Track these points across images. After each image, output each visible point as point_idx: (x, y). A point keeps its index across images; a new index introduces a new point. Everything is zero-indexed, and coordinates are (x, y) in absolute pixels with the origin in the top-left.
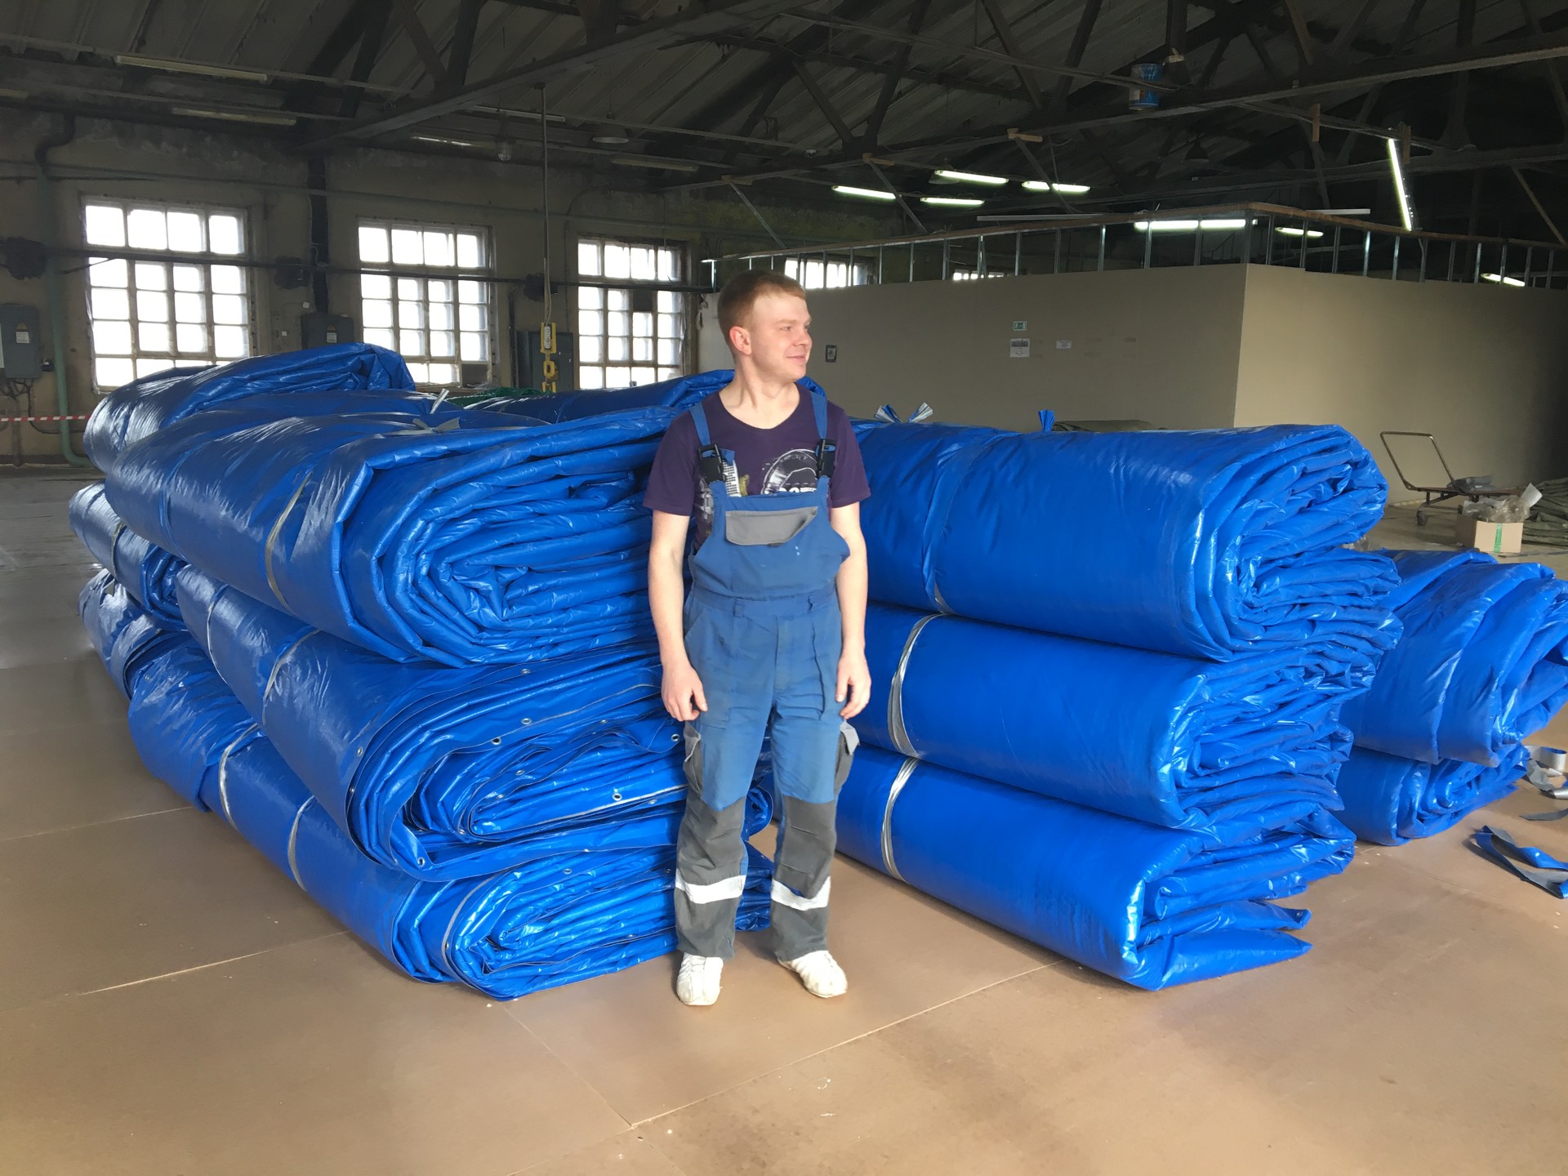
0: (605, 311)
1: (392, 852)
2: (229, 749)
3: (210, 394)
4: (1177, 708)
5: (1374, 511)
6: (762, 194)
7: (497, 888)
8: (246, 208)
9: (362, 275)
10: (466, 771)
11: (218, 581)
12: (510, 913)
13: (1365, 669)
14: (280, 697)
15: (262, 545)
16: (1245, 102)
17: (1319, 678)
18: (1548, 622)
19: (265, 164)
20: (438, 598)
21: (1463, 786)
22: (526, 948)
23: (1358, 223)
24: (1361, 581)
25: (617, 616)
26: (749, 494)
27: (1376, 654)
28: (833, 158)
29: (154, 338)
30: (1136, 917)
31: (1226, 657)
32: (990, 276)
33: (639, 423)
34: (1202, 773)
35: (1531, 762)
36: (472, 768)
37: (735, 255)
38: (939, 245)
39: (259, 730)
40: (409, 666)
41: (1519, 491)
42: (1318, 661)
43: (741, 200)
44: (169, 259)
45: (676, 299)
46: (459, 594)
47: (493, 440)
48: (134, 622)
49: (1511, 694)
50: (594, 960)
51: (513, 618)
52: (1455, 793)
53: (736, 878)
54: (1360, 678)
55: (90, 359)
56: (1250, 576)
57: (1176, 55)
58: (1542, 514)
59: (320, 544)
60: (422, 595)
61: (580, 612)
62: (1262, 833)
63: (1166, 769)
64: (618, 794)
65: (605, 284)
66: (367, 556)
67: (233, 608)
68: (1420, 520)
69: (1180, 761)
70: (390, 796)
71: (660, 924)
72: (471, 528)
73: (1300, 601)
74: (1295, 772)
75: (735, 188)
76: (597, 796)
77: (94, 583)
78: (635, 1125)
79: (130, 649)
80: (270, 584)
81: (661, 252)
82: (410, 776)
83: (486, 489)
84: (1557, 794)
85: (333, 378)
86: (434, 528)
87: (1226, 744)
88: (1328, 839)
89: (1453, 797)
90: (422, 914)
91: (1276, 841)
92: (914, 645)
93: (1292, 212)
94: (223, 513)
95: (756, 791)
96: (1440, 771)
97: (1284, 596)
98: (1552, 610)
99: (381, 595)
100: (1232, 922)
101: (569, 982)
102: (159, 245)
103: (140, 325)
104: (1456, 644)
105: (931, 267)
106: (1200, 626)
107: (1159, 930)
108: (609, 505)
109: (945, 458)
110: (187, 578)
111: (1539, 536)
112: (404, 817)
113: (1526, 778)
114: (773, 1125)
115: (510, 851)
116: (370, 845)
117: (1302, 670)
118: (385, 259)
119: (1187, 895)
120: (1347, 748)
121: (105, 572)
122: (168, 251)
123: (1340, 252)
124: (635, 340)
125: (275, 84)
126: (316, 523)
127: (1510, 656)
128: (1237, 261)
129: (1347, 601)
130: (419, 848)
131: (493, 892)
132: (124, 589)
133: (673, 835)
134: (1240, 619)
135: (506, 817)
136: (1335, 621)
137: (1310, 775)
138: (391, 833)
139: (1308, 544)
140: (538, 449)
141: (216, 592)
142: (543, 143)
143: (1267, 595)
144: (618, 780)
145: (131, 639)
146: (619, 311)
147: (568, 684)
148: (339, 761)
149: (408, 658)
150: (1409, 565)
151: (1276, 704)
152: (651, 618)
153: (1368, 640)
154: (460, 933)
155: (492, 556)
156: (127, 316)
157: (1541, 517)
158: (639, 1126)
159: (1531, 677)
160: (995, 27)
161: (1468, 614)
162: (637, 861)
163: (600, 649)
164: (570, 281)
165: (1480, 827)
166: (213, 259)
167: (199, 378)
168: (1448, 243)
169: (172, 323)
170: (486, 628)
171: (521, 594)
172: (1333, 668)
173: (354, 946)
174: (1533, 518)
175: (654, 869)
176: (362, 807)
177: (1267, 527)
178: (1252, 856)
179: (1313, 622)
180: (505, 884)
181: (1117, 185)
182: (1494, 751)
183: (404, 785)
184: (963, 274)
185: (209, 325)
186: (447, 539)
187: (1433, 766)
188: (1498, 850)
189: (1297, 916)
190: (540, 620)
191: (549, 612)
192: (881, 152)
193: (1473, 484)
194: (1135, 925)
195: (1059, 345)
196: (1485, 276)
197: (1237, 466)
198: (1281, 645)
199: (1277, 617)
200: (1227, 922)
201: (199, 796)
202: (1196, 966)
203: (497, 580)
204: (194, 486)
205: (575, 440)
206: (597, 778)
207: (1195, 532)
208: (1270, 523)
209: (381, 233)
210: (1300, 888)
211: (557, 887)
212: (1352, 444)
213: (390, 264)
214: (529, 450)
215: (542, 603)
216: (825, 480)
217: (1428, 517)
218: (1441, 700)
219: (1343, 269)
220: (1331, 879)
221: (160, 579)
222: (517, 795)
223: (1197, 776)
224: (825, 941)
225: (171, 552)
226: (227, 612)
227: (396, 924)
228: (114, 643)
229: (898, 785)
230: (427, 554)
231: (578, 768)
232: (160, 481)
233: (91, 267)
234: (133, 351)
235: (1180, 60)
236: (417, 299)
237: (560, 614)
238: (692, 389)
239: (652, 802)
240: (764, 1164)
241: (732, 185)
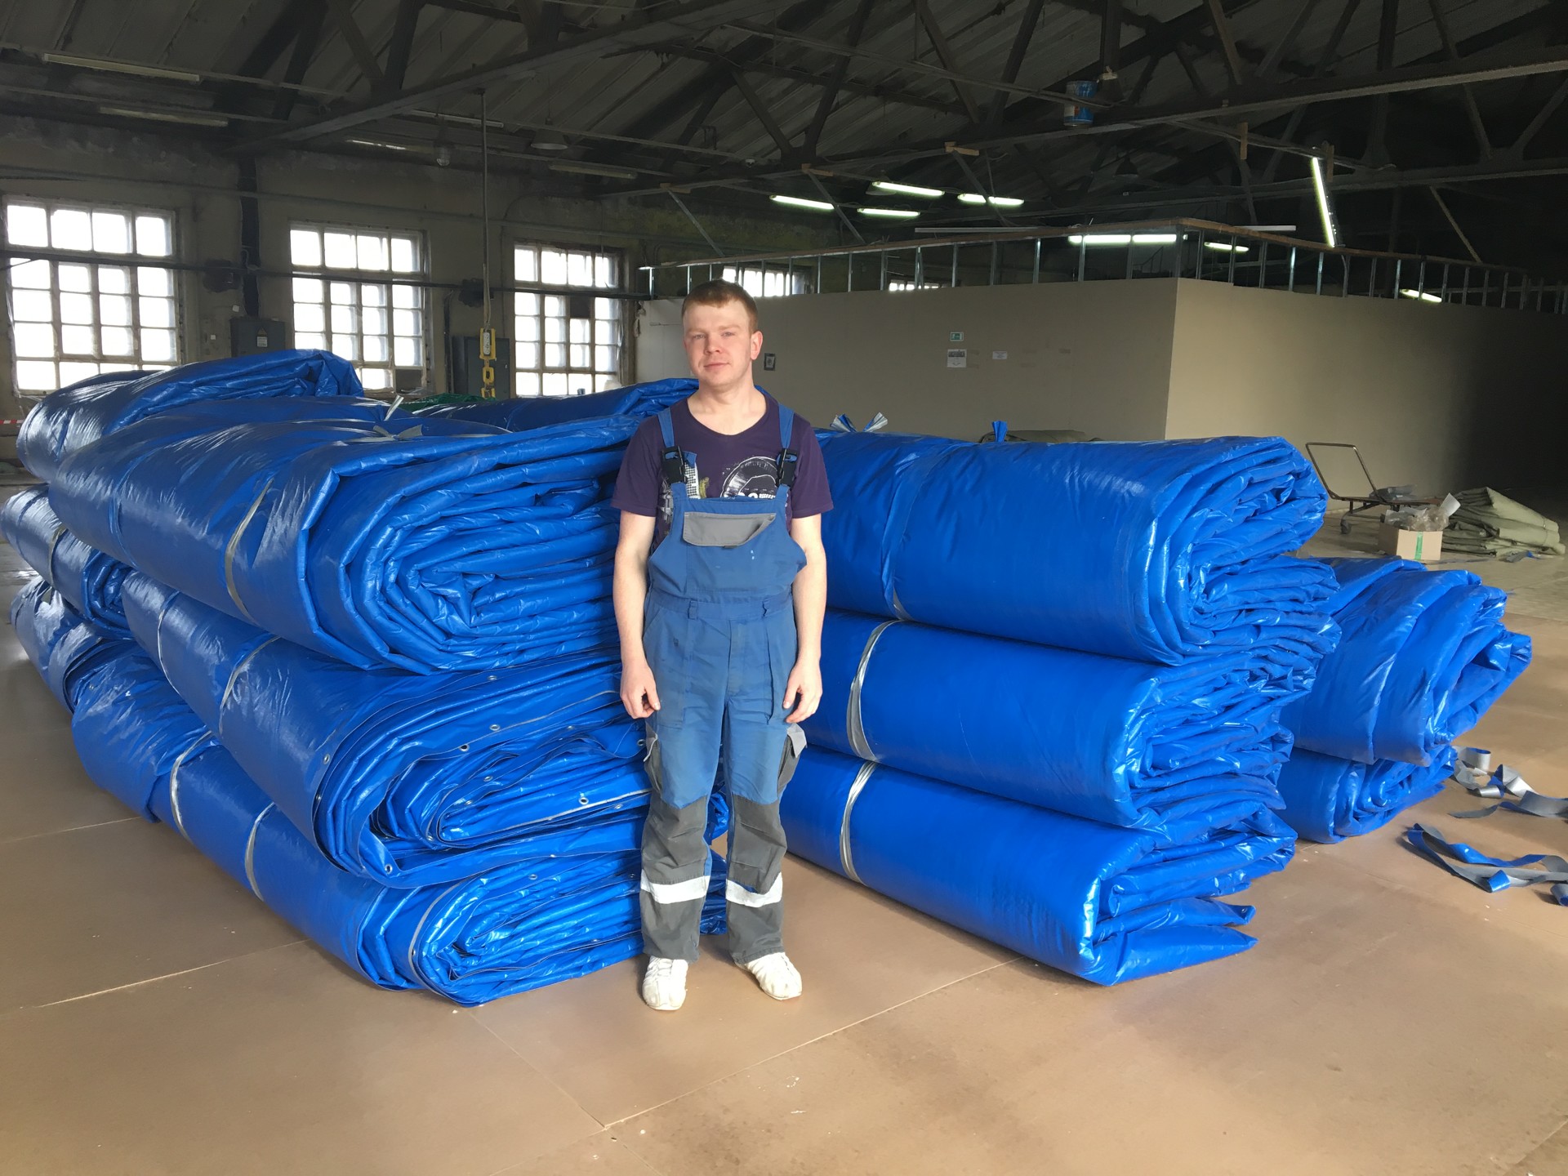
0: (542, 317)
1: (360, 859)
2: (180, 758)
3: (155, 399)
4: (1131, 711)
5: (1315, 520)
6: (701, 202)
7: (464, 895)
8: (174, 210)
9: (294, 279)
10: (434, 777)
11: (168, 588)
12: (477, 920)
13: (1306, 672)
14: (239, 706)
15: (222, 553)
16: (1176, 120)
17: (1263, 681)
18: (1476, 627)
19: (194, 165)
20: (406, 605)
21: (1396, 786)
22: (492, 954)
23: (1284, 240)
24: (1303, 588)
25: (583, 623)
26: (708, 497)
27: (1315, 658)
28: (772, 168)
29: (78, 340)
30: (1092, 914)
31: (1178, 661)
32: (926, 287)
33: (604, 431)
34: (1154, 774)
35: (1457, 762)
36: (439, 775)
37: (673, 263)
38: (877, 256)
39: (213, 739)
40: (375, 673)
41: (1438, 501)
42: (1263, 664)
43: (679, 208)
44: (94, 260)
45: (613, 306)
46: (427, 601)
47: (459, 447)
48: (72, 631)
49: (1443, 695)
50: (559, 965)
51: (483, 625)
52: (1389, 792)
53: (700, 878)
54: (1301, 681)
55: (11, 362)
56: (1200, 583)
57: (1110, 73)
58: (1460, 522)
59: (285, 552)
60: (390, 602)
61: (547, 618)
62: (1208, 832)
63: (1121, 770)
64: (584, 799)
65: (542, 290)
66: (335, 563)
67: (185, 617)
68: (1344, 529)
69: (1134, 762)
70: (358, 804)
71: (625, 928)
72: (439, 536)
73: (1247, 607)
74: (1239, 772)
75: (673, 196)
76: (563, 800)
77: (27, 591)
78: (608, 1126)
79: (70, 658)
80: (229, 592)
81: (598, 259)
82: (378, 783)
83: (453, 496)
84: (1483, 792)
85: (280, 384)
86: (401, 536)
87: (1176, 745)
88: (1271, 837)
89: (1387, 796)
90: (387, 921)
91: (1222, 839)
92: (873, 651)
93: (1221, 228)
94: (179, 520)
95: (716, 795)
96: (1375, 771)
97: (1233, 602)
98: (1480, 615)
99: (348, 602)
100: (1182, 919)
101: (535, 987)
102: (85, 247)
103: (63, 327)
104: (1390, 649)
105: (869, 278)
106: (1154, 631)
107: (1112, 927)
108: (576, 512)
109: (903, 467)
110: (134, 586)
111: (1457, 544)
112: (371, 826)
113: (1453, 777)
114: (745, 1123)
115: (477, 858)
116: (337, 853)
117: (1248, 673)
118: (317, 263)
119: (1139, 892)
120: (1288, 749)
121: (38, 579)
122: (93, 252)
123: (1266, 266)
124: (572, 347)
125: (206, 84)
126: (280, 530)
127: (1441, 659)
128: (1166, 275)
129: (1290, 606)
130: (387, 855)
131: (460, 899)
132: (60, 595)
133: (638, 840)
134: (1191, 624)
135: (474, 823)
136: (1278, 626)
137: (1253, 776)
138: (360, 842)
139: (1253, 552)
140: (505, 457)
141: (166, 600)
142: (483, 148)
143: (1216, 601)
144: (586, 785)
145: (70, 648)
146: (556, 317)
147: (535, 690)
148: (305, 769)
149: (372, 666)
150: (1345, 571)
151: (1223, 707)
152: (616, 624)
153: (1308, 644)
154: (427, 939)
155: (459, 563)
156: (49, 318)
157: (1460, 525)
158: (612, 1127)
159: (1460, 680)
160: (933, 42)
161: (1401, 620)
162: (601, 866)
163: (567, 656)
164: (508, 287)
165: (1412, 825)
166: (139, 260)
167: (139, 384)
168: (1369, 260)
169: (97, 326)
170: (454, 635)
171: (488, 601)
172: (1276, 671)
173: (315, 954)
174: (1451, 527)
175: (618, 874)
176: (330, 815)
177: (1215, 536)
178: (1198, 854)
179: (1258, 627)
180: (471, 890)
181: (1050, 198)
182: (1426, 751)
183: (373, 792)
184: (899, 284)
185: (136, 327)
186: (415, 546)
187: (1368, 766)
188: (1429, 846)
189: (1242, 912)
190: (507, 627)
191: (517, 619)
192: (819, 162)
193: (1394, 494)
194: (1092, 922)
195: (995, 356)
196: (1404, 292)
197: (1187, 477)
198: (1229, 649)
199: (1226, 622)
200: (1176, 919)
201: (149, 807)
202: (1148, 961)
203: (465, 587)
204: (147, 493)
205: (542, 448)
206: (564, 783)
207: (1149, 541)
208: (1218, 532)
209: (313, 236)
210: (1242, 885)
211: (523, 893)
212: (1294, 455)
213: (323, 268)
214: (496, 458)
215: (508, 610)
216: (784, 489)
217: (1350, 525)
218: (1376, 702)
219: (1270, 284)
220: (1273, 876)
221: (102, 587)
222: (484, 802)
223: (1149, 777)
224: (781, 944)
225: (116, 558)
226: (177, 620)
227: (361, 932)
228: (51, 651)
229: (856, 789)
230: (395, 561)
231: (544, 774)
232: (110, 487)
233: (12, 269)
234: (55, 353)
235: (1115, 77)
236: (350, 303)
237: (527, 621)
238: (645, 397)
239: (618, 807)
240: (737, 1162)
241: (670, 193)
